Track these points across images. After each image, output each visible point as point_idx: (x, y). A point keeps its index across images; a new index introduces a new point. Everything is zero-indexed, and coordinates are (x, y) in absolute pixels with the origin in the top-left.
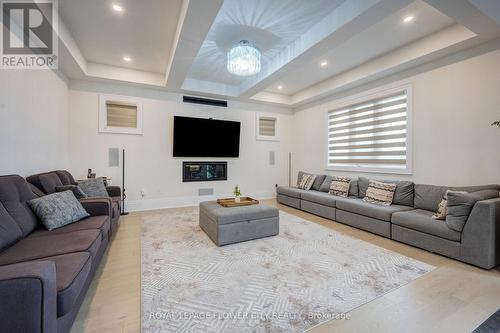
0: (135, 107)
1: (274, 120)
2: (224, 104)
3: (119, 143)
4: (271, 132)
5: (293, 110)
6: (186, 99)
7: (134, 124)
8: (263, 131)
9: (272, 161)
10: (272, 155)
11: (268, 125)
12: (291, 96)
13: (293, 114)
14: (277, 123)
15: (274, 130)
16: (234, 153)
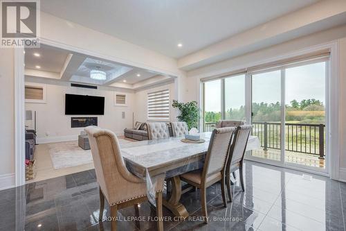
0: (42, 89)
1: (124, 96)
2: (96, 88)
3: (32, 108)
4: (123, 102)
5: (135, 91)
6: (73, 85)
7: (42, 98)
8: (118, 102)
9: (124, 117)
10: (123, 113)
11: (121, 99)
12: (132, 84)
13: (135, 93)
14: (126, 98)
15: (124, 101)
16: (102, 113)
